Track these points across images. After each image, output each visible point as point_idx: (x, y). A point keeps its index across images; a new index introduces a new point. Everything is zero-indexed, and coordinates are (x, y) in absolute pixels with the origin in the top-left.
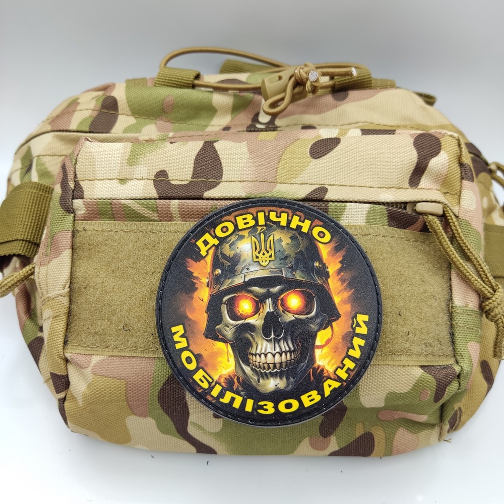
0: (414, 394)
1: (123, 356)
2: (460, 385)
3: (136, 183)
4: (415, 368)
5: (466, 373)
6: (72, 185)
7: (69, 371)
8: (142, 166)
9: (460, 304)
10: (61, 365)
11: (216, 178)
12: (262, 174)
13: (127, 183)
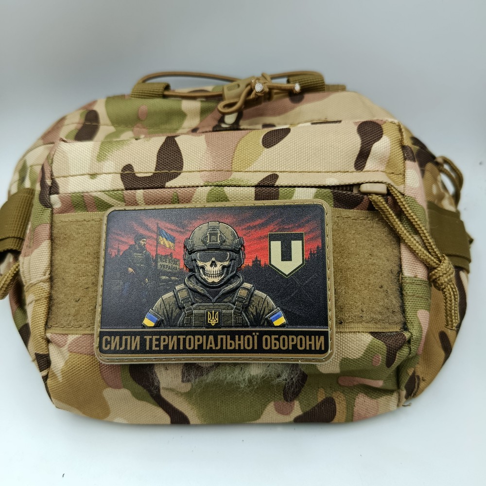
0: (366, 360)
3: (105, 177)
4: (365, 335)
5: (415, 338)
6: (49, 182)
7: (50, 351)
8: (110, 162)
9: (409, 275)
10: (43, 345)
11: (177, 169)
12: (218, 164)
13: (97, 177)
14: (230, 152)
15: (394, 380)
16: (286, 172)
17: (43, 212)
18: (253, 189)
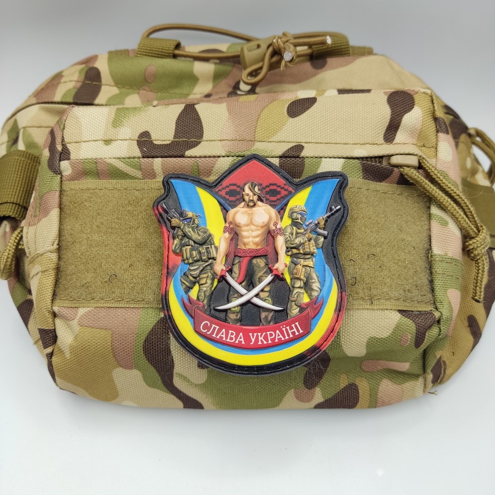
0: (394, 339)
1: (109, 307)
3: (120, 144)
4: (394, 312)
5: (446, 318)
6: (59, 148)
7: (56, 326)
8: (126, 128)
9: (439, 253)
10: (48, 319)
11: (197, 137)
12: (241, 133)
13: (112, 144)
14: (252, 121)
15: (420, 363)
16: (312, 143)
17: (51, 179)
18: (277, 160)
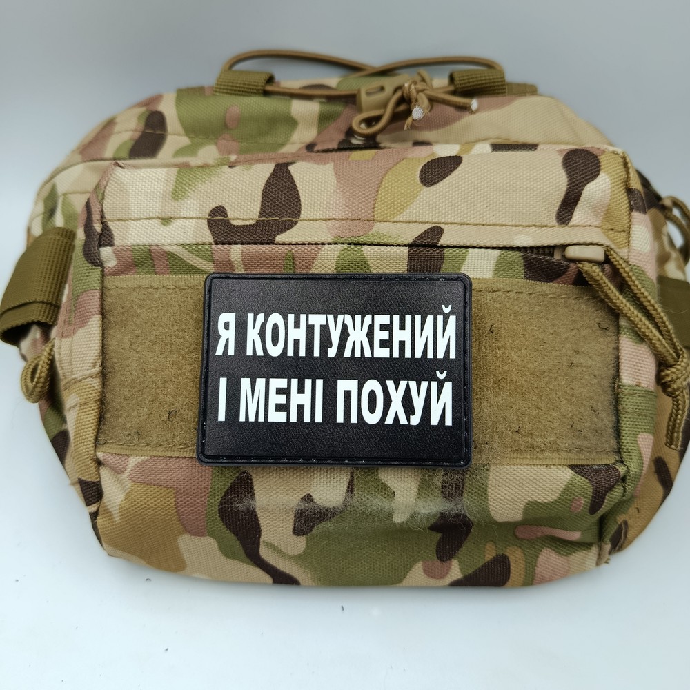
0: (562, 504)
1: (169, 457)
2: (625, 491)
3: (184, 224)
4: (563, 469)
5: (633, 474)
6: (98, 227)
7: (102, 477)
8: (192, 200)
9: (629, 382)
10: (91, 469)
11: (292, 215)
12: (354, 209)
13: (172, 223)
14: (371, 191)
15: (595, 530)
16: (455, 223)
17: (89, 273)
18: (405, 250)
